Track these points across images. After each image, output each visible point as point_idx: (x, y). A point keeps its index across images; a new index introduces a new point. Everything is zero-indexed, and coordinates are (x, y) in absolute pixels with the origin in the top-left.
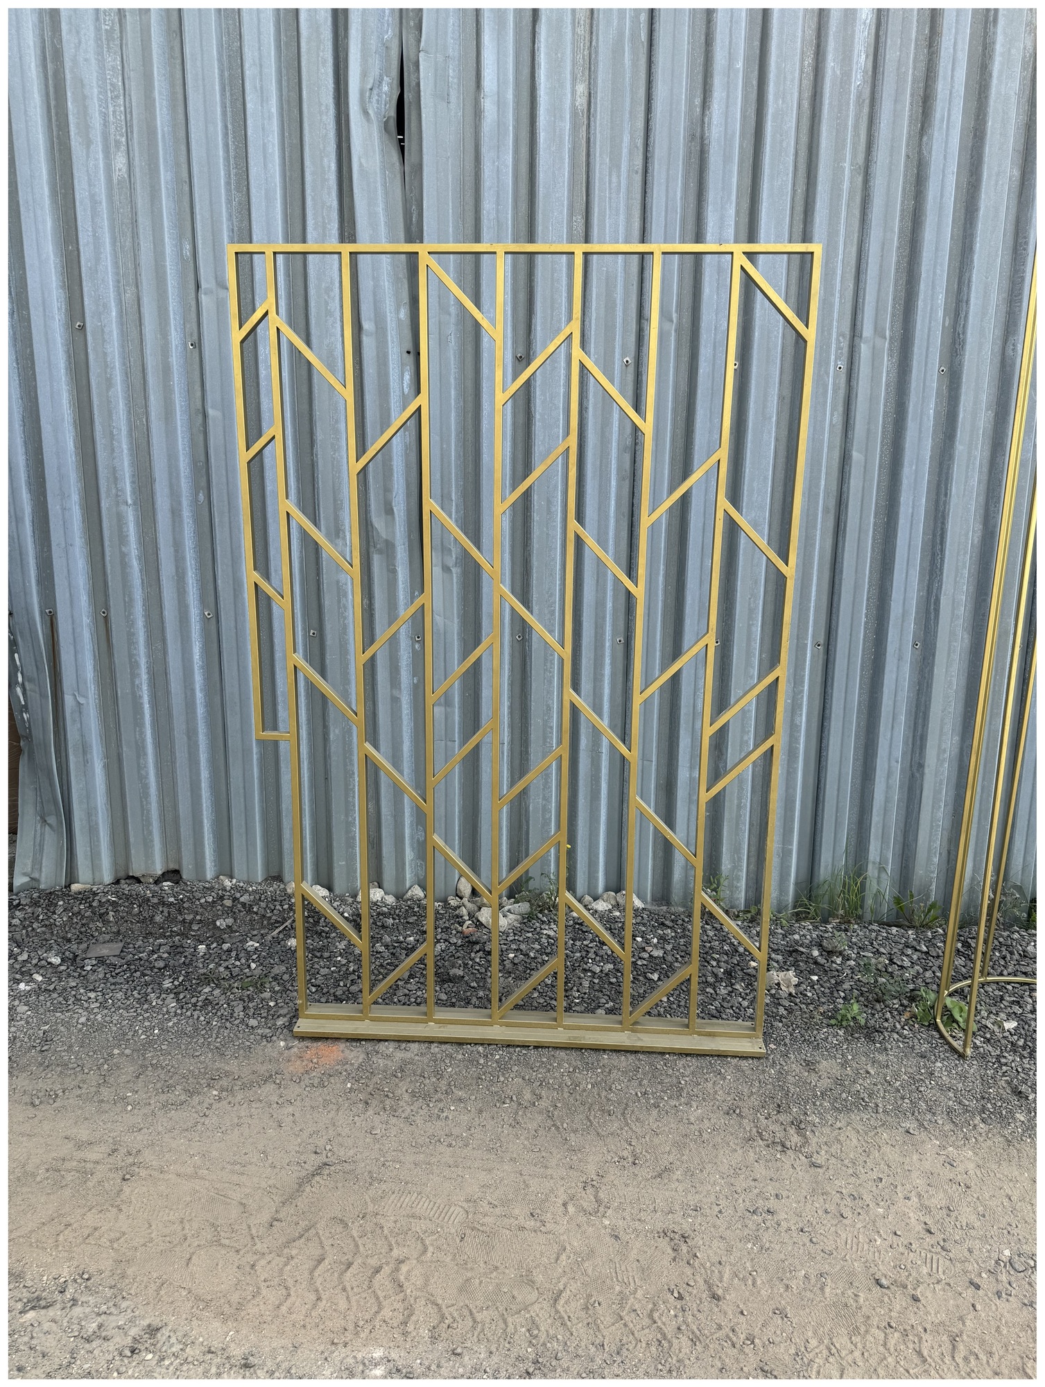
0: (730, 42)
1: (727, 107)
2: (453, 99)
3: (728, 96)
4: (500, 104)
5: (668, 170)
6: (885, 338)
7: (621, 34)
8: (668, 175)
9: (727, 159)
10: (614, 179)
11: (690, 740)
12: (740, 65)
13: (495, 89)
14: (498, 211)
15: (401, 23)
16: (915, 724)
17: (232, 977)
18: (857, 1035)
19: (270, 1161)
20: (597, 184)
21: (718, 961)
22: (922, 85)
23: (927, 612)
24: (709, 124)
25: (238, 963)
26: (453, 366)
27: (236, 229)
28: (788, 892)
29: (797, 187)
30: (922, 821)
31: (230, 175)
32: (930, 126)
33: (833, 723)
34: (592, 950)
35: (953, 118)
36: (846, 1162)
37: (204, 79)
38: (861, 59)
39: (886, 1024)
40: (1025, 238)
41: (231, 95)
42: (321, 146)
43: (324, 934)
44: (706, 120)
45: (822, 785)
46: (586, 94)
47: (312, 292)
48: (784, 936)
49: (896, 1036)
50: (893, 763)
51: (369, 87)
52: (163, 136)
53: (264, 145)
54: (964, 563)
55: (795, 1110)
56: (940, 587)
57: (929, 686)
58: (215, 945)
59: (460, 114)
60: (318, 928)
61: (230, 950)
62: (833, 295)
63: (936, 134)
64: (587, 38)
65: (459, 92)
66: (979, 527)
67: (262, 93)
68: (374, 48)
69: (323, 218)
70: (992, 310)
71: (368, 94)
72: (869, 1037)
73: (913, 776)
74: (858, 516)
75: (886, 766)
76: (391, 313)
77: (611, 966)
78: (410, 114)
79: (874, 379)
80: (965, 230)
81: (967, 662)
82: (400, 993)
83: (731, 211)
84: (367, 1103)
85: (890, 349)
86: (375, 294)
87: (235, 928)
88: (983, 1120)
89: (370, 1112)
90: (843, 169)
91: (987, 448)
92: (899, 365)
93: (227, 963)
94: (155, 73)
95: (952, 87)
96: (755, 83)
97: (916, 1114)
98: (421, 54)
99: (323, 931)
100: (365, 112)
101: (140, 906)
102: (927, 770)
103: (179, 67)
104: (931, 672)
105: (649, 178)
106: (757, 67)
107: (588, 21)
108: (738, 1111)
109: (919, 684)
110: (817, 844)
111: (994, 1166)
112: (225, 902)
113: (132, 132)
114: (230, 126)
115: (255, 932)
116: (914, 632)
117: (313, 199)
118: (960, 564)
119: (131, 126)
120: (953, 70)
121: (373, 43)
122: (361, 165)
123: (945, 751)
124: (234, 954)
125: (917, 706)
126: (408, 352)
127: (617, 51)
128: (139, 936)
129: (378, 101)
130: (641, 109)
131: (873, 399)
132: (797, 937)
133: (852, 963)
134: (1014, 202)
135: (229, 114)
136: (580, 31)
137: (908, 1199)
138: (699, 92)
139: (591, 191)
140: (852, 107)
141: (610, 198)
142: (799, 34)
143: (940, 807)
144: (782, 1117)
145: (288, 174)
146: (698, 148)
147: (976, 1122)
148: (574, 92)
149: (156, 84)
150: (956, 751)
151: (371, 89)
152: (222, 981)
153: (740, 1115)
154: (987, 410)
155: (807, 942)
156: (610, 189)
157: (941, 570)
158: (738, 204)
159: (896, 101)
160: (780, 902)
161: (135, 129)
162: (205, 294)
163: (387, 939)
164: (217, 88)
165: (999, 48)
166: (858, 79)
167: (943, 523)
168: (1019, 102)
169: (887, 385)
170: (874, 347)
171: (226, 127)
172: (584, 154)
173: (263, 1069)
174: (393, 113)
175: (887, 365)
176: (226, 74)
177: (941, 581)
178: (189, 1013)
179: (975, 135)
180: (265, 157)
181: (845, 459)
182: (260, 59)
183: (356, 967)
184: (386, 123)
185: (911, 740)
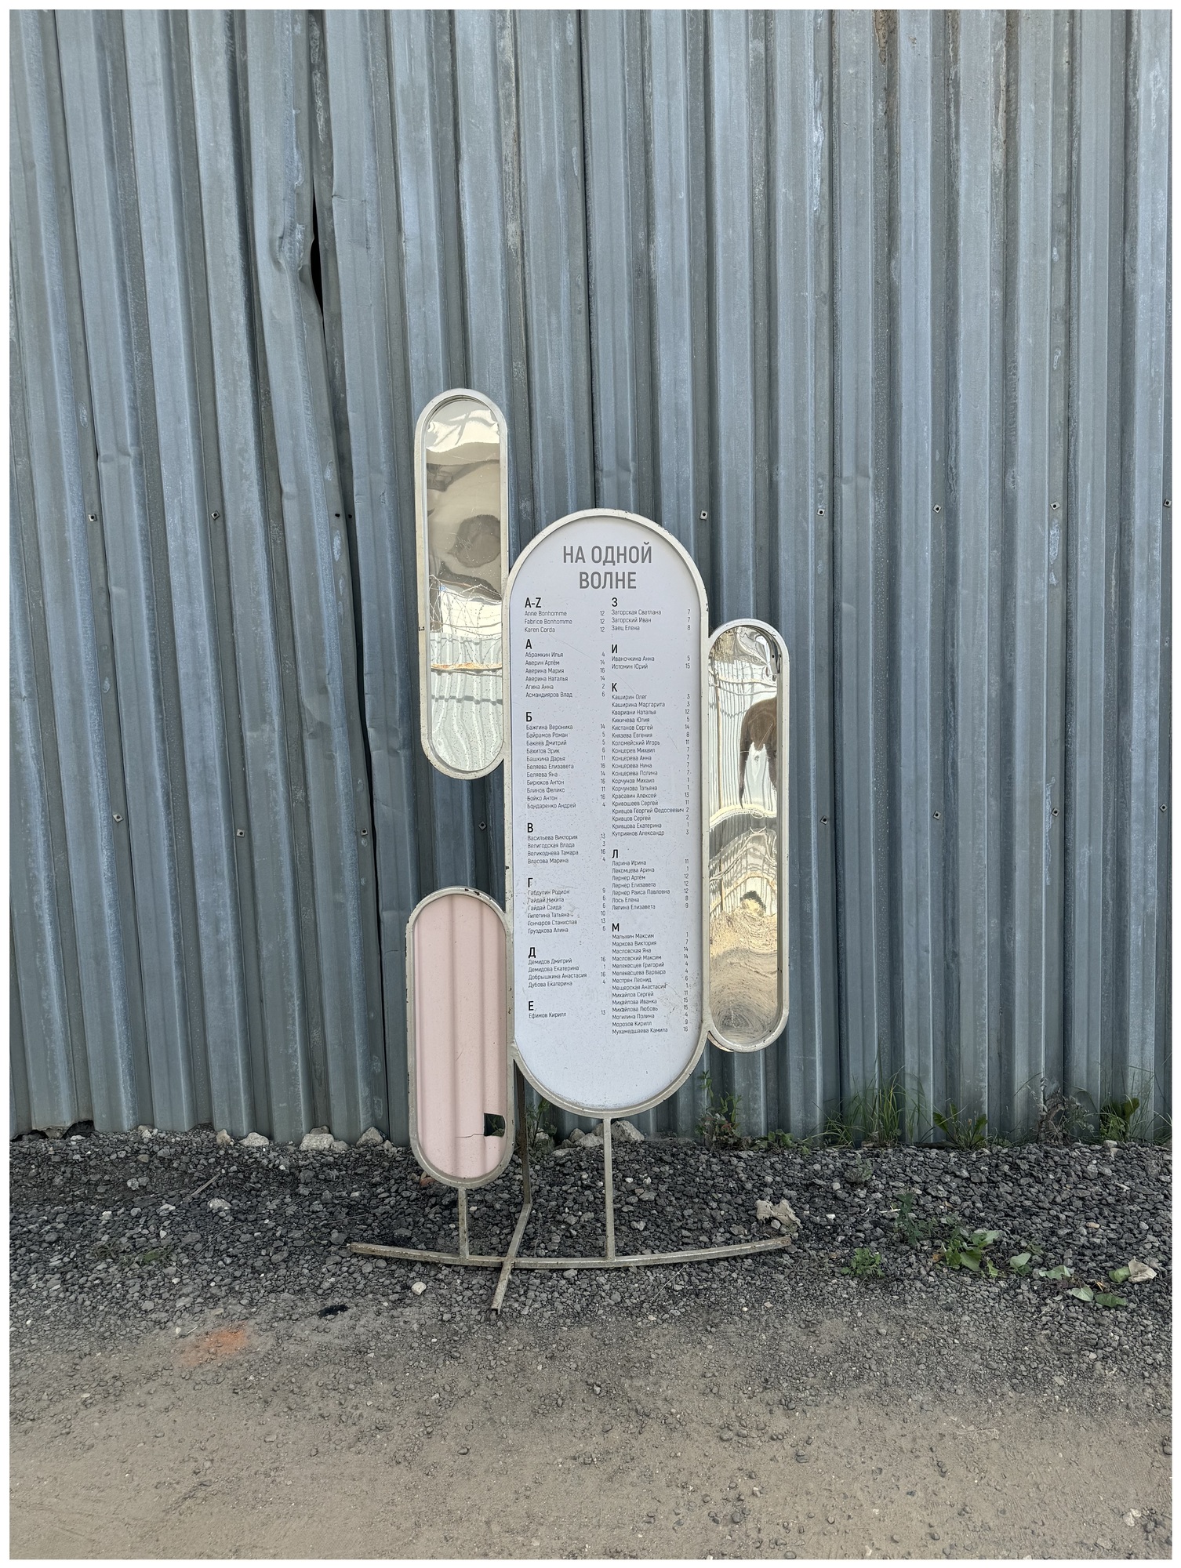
0: (671, 173)
1: (673, 240)
2: (373, 244)
3: (673, 229)
4: (423, 248)
5: (613, 308)
6: (868, 477)
7: (551, 170)
8: (613, 313)
9: (676, 293)
10: (554, 320)
12: (683, 195)
13: (416, 231)
14: (427, 359)
15: (311, 168)
16: (945, 906)
17: (135, 1249)
18: (871, 1286)
19: (136, 1483)
20: (535, 327)
21: (719, 1202)
22: (885, 207)
23: (946, 777)
24: (655, 258)
25: (145, 1232)
26: (388, 528)
27: (138, 390)
28: (815, 1111)
29: (757, 320)
30: (963, 1021)
31: (129, 334)
32: (897, 249)
33: (848, 910)
34: (571, 1197)
35: (921, 240)
36: (840, 1450)
37: (96, 235)
38: (815, 182)
39: (909, 1271)
40: (1014, 362)
41: (129, 250)
42: (228, 299)
43: (253, 1192)
44: (652, 254)
45: (843, 982)
46: (519, 233)
47: (224, 454)
48: (803, 1166)
49: (918, 1284)
50: (923, 953)
51: (279, 235)
52: (53, 294)
53: (165, 300)
54: (982, 720)
55: (785, 1385)
56: (956, 749)
57: (955, 861)
58: (122, 1210)
59: (382, 259)
60: (248, 1184)
61: (138, 1217)
62: (805, 433)
63: (904, 258)
64: (516, 175)
65: (379, 237)
66: (996, 679)
67: (161, 246)
68: (281, 195)
69: (234, 374)
70: (985, 441)
71: (277, 243)
72: (886, 1288)
73: (948, 967)
74: (855, 672)
75: (915, 958)
76: (314, 473)
77: (591, 1215)
78: (326, 267)
79: (860, 522)
80: (947, 358)
81: (998, 832)
82: (330, 1261)
83: (686, 348)
84: (266, 1402)
85: (876, 489)
86: (294, 453)
87: (150, 1188)
88: (1014, 1388)
89: (270, 1412)
90: (804, 298)
91: (996, 590)
92: (888, 506)
93: (132, 1232)
94: (42, 230)
95: (917, 208)
96: (703, 213)
97: (932, 1383)
98: (334, 200)
99: (253, 1189)
100: (276, 263)
101: (38, 1166)
102: (962, 960)
103: (69, 223)
104: (956, 845)
105: (593, 318)
106: (703, 197)
107: (516, 158)
108: (715, 1390)
109: (945, 859)
110: (844, 1052)
111: (1021, 1447)
112: (140, 1157)
113: (19, 293)
114: (128, 283)
115: (172, 1193)
116: (932, 801)
117: (221, 354)
118: (976, 722)
119: (19, 287)
120: (916, 190)
121: (281, 190)
122: (273, 317)
123: (981, 936)
124: (142, 1221)
125: (945, 886)
126: (338, 515)
127: (548, 187)
128: (34, 1203)
129: (290, 249)
130: (581, 244)
131: (860, 545)
132: (817, 1167)
133: (879, 1195)
134: (998, 325)
135: (127, 269)
136: (508, 168)
137: (911, 1494)
138: (642, 226)
139: (530, 334)
140: (808, 233)
141: (551, 341)
142: (745, 160)
143: (983, 1002)
144: (769, 1396)
145: (195, 330)
146: (646, 284)
147: (1005, 1390)
148: (504, 232)
149: (43, 242)
150: (996, 936)
151: (281, 238)
152: (121, 1256)
153: (718, 1395)
154: (991, 548)
155: (829, 1172)
156: (550, 331)
157: (955, 729)
158: (693, 341)
159: (857, 225)
160: (805, 1125)
161: (23, 291)
162: (105, 461)
163: (327, 1195)
164: (112, 243)
165: (963, 165)
166: (814, 204)
167: (953, 677)
168: (992, 221)
169: (876, 528)
170: (857, 488)
171: (123, 284)
172: (521, 295)
173: (148, 1365)
174: (307, 262)
175: (872, 506)
176: (123, 228)
177: (956, 742)
178: (72, 1298)
179: (948, 256)
180: (166, 313)
181: (834, 612)
182: (158, 211)
183: (285, 1230)
184: (301, 273)
185: (942, 924)
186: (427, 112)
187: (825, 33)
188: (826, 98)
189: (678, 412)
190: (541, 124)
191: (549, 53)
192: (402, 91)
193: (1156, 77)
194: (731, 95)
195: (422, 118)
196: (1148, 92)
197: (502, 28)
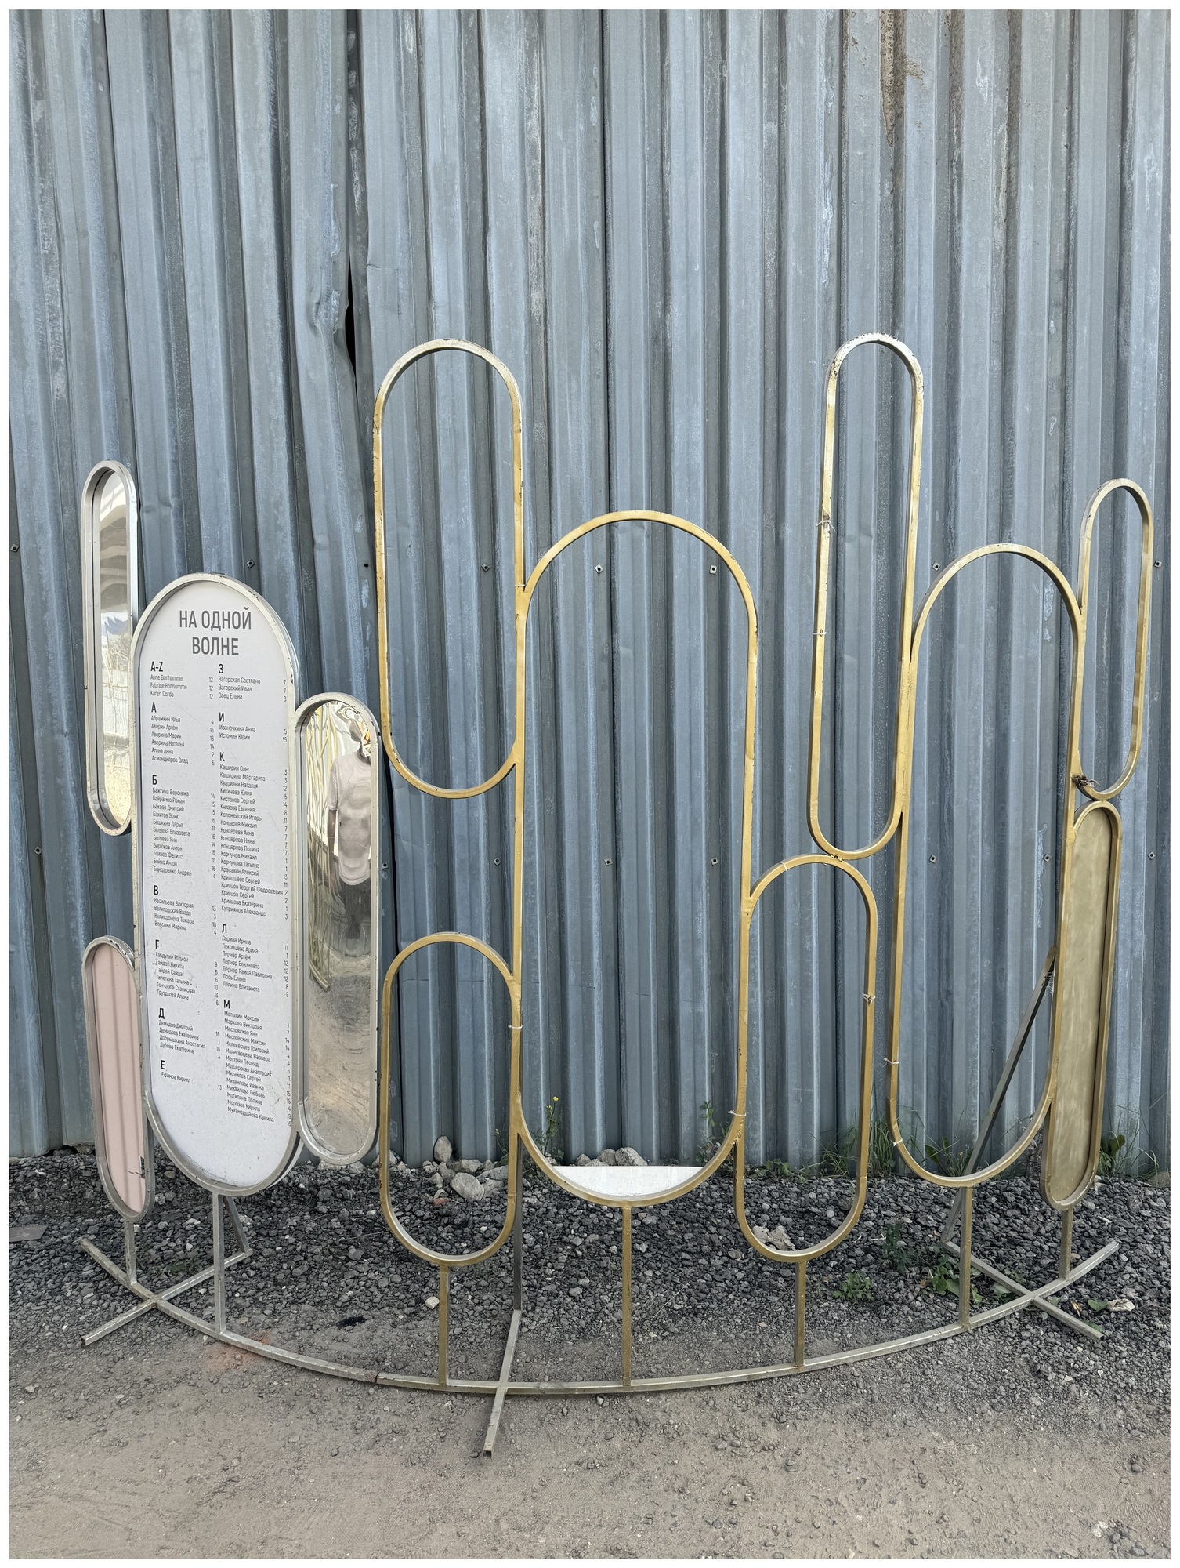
0: (687, 247)
1: (688, 309)
2: (404, 309)
3: (688, 299)
4: (452, 314)
5: (630, 374)
6: (871, 536)
7: (573, 243)
8: (630, 378)
9: (691, 361)
10: (574, 385)
11: (690, 970)
12: (698, 268)
13: (445, 298)
14: (453, 420)
15: (348, 238)
16: (939, 946)
17: (163, 1260)
18: (861, 1309)
19: (168, 1478)
20: (556, 390)
21: (718, 1227)
22: (890, 281)
23: (942, 823)
24: (671, 326)
25: (172, 1244)
26: (413, 579)
27: (180, 445)
28: (812, 1142)
29: (767, 386)
30: (955, 1057)
31: (173, 392)
32: (901, 321)
33: (846, 948)
34: (577, 1220)
35: (924, 312)
36: (827, 1461)
37: (144, 299)
38: (824, 257)
39: (897, 1295)
40: (1011, 428)
41: (174, 313)
42: (267, 361)
43: (274, 1209)
44: (668, 322)
45: (841, 1018)
46: (542, 301)
47: (260, 507)
48: (799, 1195)
49: (906, 1309)
50: (917, 991)
51: (316, 301)
52: (102, 356)
53: (208, 361)
54: (977, 769)
55: (777, 1400)
56: (951, 797)
57: (950, 904)
58: (150, 1224)
59: (413, 324)
60: (269, 1202)
61: (165, 1230)
62: (811, 494)
63: (907, 329)
64: (541, 247)
65: (410, 303)
66: (990, 729)
67: (205, 310)
68: (319, 264)
69: (270, 431)
70: (983, 503)
71: (314, 309)
72: (875, 1311)
73: (942, 1005)
74: (855, 722)
75: (910, 995)
76: (345, 526)
77: (596, 1237)
78: (359, 327)
79: (862, 579)
80: (948, 423)
81: (991, 876)
82: (348, 1276)
83: (699, 413)
84: (289, 1406)
85: (878, 547)
86: (327, 506)
87: (176, 1203)
88: (993, 1407)
89: (291, 1418)
90: (812, 366)
91: (992, 645)
92: (889, 564)
93: (160, 1245)
94: (94, 294)
95: (921, 282)
96: (717, 284)
97: (916, 1401)
98: (369, 269)
99: (274, 1205)
100: (313, 327)
101: (70, 1180)
102: (956, 999)
103: (119, 288)
104: (951, 888)
105: (611, 383)
106: (718, 270)
107: (540, 231)
108: (711, 1403)
109: (940, 901)
110: (841, 1086)
111: (998, 1461)
112: (166, 1173)
113: (70, 353)
114: (173, 344)
115: (197, 1208)
116: (929, 846)
117: (259, 412)
118: (972, 770)
119: (70, 347)
120: (920, 265)
121: (319, 259)
122: (308, 378)
123: (974, 976)
124: (169, 1234)
125: (940, 926)
126: (366, 566)
127: (570, 258)
128: (66, 1215)
129: (326, 314)
130: (600, 313)
131: (862, 600)
132: (813, 1195)
133: (870, 1224)
134: (997, 393)
135: (172, 332)
136: (532, 240)
137: (893, 1502)
138: (659, 296)
139: (552, 397)
140: (817, 305)
141: (571, 404)
142: (758, 236)
143: (975, 1040)
144: (762, 1409)
145: (234, 388)
146: (662, 350)
147: (984, 1408)
148: (528, 300)
149: (95, 305)
150: (988, 976)
151: (318, 304)
152: (150, 1267)
153: (713, 1408)
154: (988, 605)
155: (824, 1200)
156: (570, 395)
157: (951, 777)
158: (706, 405)
159: (863, 297)
160: (803, 1156)
161: (74, 350)
162: (147, 512)
163: (345, 1213)
164: (158, 307)
165: (965, 242)
166: (823, 276)
167: (949, 727)
168: (992, 295)
169: (878, 584)
170: (859, 547)
171: (169, 345)
172: (543, 359)
173: (178, 1370)
174: (342, 326)
175: (875, 563)
176: (169, 293)
177: (952, 789)
178: (105, 1305)
179: (950, 327)
180: (208, 373)
181: (836, 662)
182: (202, 278)
183: (305, 1246)
184: (336, 336)
185: (936, 964)
186: (457, 187)
187: (835, 118)
188: (835, 178)
189: (690, 473)
190: (566, 201)
191: (574, 134)
192: (435, 167)
193: (1150, 162)
194: (745, 174)
195: (453, 193)
196: (1143, 175)
197: (530, 109)
